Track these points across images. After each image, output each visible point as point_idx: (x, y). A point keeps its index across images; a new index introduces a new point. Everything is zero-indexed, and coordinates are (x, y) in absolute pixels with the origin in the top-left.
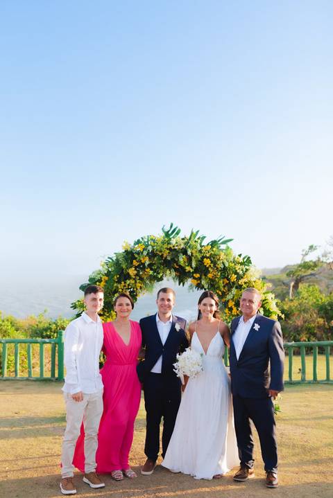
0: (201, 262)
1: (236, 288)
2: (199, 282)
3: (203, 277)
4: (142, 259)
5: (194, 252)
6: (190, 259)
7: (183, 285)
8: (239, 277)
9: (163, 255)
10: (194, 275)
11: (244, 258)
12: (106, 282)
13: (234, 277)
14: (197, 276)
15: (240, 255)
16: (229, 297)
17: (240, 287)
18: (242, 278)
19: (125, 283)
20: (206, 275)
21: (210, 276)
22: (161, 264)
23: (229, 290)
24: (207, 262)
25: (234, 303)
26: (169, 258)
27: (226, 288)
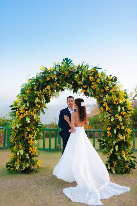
0: (87, 78)
1: (108, 95)
2: (86, 91)
3: (89, 88)
4: (52, 76)
5: (83, 72)
6: (80, 77)
7: (76, 93)
8: (110, 88)
9: (65, 74)
10: (83, 86)
11: (113, 78)
12: (30, 90)
13: (107, 88)
14: (85, 87)
15: (111, 76)
16: (105, 99)
17: (110, 94)
18: (112, 89)
19: (42, 91)
20: (90, 87)
21: (93, 87)
22: (63, 80)
23: (104, 96)
24: (91, 78)
25: (107, 104)
26: (68, 76)
27: (102, 95)
